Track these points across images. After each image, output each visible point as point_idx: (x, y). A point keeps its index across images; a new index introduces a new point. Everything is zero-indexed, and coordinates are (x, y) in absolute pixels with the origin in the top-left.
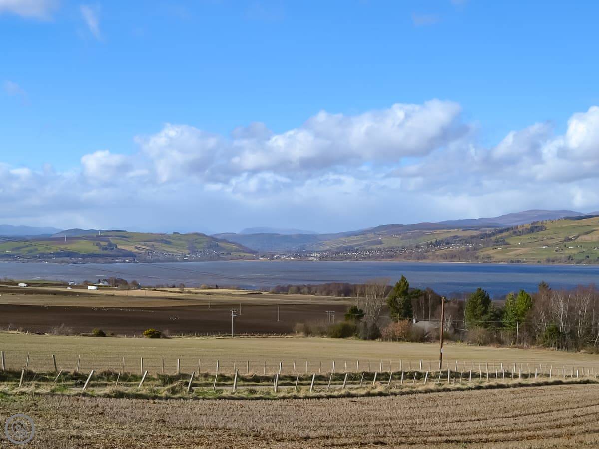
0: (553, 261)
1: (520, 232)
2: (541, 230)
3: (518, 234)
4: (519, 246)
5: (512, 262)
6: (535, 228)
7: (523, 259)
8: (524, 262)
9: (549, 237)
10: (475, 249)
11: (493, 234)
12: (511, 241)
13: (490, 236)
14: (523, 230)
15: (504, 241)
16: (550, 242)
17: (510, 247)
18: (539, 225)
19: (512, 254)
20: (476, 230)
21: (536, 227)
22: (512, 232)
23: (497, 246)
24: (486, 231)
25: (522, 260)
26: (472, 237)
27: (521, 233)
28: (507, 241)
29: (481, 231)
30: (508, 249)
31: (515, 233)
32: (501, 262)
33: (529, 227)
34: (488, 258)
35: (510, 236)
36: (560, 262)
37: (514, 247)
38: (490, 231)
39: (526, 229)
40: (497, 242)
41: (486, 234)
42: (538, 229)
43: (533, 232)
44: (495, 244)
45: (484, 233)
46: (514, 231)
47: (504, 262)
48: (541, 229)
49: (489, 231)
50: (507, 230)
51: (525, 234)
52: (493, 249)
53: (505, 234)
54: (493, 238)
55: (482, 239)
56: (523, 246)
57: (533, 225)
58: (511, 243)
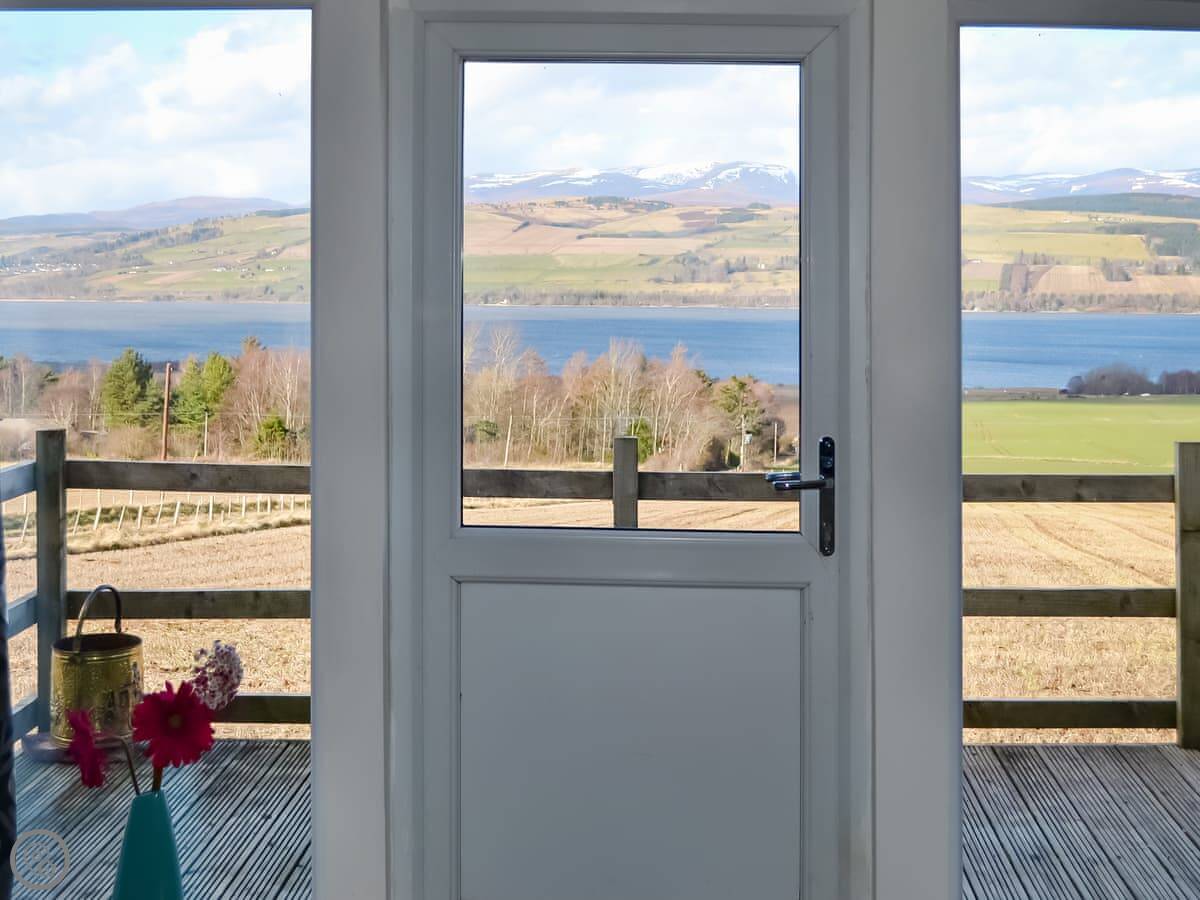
0: (236, 296)
1: (172, 240)
2: (213, 236)
3: (170, 243)
4: (170, 268)
5: (157, 299)
6: (201, 233)
7: (178, 292)
8: (180, 299)
9: (228, 249)
10: (83, 274)
11: (120, 244)
12: (157, 258)
13: (112, 247)
14: (178, 236)
15: (142, 257)
16: (229, 259)
17: (153, 270)
18: (210, 226)
19: (156, 283)
20: (84, 235)
21: (204, 231)
22: (156, 238)
23: (128, 266)
24: (105, 237)
25: (176, 295)
26: (77, 251)
27: (174, 242)
28: (147, 257)
29: (95, 238)
30: (150, 272)
31: (162, 241)
32: (136, 298)
33: (190, 231)
34: (110, 291)
35: (153, 247)
36: (249, 298)
37: (161, 268)
38: (114, 237)
39: (185, 234)
40: (128, 259)
41: (105, 244)
42: (207, 234)
43: (197, 239)
44: (124, 263)
45: (101, 241)
46: (160, 238)
47: (141, 298)
48: (214, 234)
49: (110, 238)
50: (148, 235)
51: (182, 244)
52: (120, 273)
53: (142, 244)
54: (119, 252)
55: (97, 252)
56: (178, 266)
57: (199, 227)
58: (157, 260)
